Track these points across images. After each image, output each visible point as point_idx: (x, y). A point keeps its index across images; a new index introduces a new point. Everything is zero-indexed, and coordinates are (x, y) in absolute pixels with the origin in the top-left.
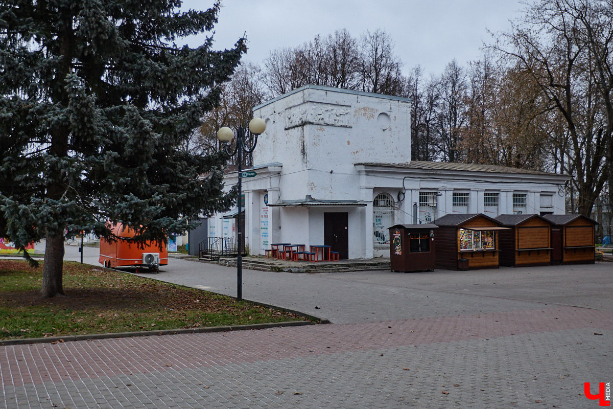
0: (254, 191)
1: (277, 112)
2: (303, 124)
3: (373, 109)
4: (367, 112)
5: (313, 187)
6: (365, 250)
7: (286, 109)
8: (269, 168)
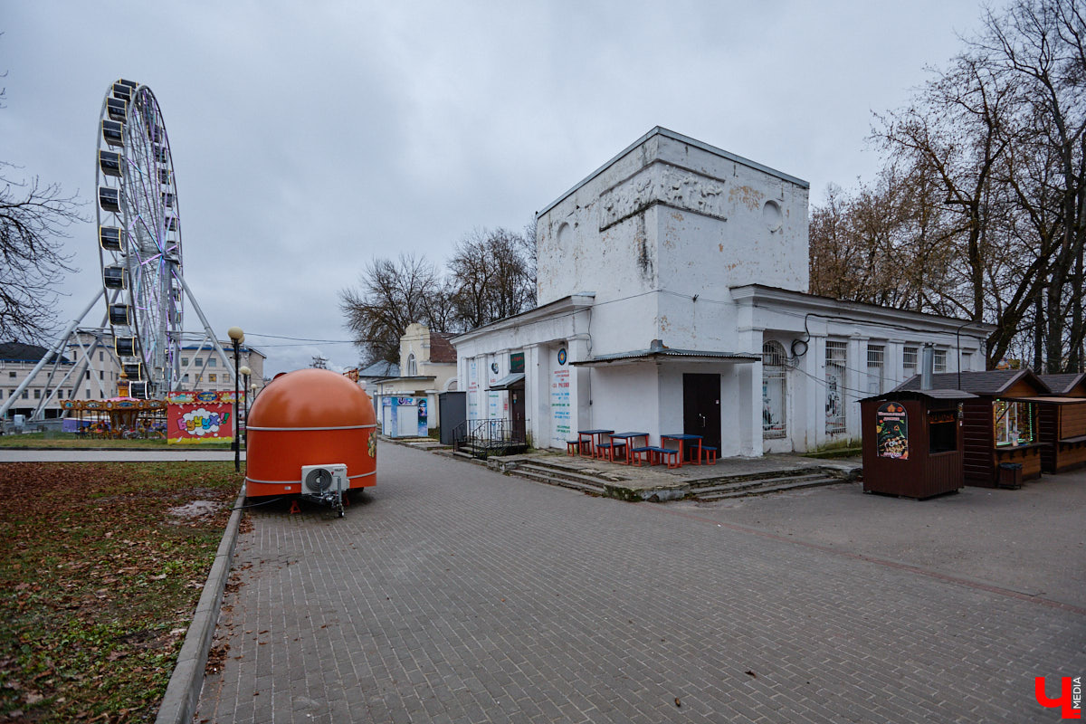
0: (541, 345)
1: (582, 205)
2: (642, 209)
3: (757, 192)
4: (748, 196)
5: (665, 324)
6: (751, 441)
7: (601, 196)
8: (573, 298)
